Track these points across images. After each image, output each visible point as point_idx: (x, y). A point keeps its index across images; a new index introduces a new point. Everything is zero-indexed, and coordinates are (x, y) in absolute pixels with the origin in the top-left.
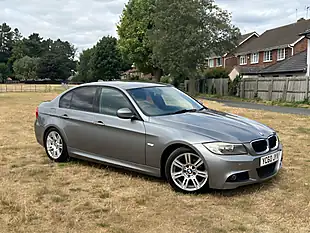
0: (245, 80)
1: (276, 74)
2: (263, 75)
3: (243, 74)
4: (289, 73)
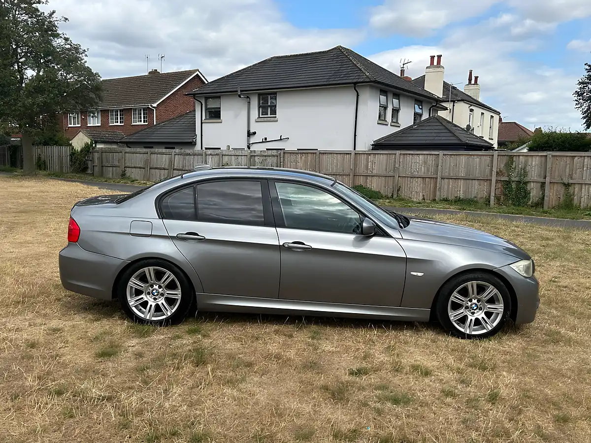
0: (102, 151)
1: (149, 145)
2: (128, 144)
3: (96, 142)
4: (170, 145)
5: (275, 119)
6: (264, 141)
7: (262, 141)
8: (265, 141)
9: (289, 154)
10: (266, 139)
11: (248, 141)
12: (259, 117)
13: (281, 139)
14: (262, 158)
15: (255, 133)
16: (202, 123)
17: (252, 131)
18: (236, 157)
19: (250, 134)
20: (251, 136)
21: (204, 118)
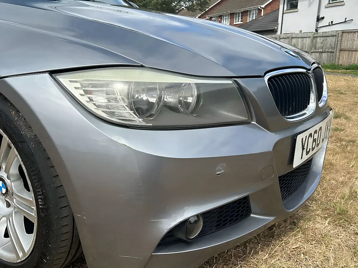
5: (343, 3)
6: (330, 24)
7: (328, 25)
8: (332, 24)
9: (347, 34)
10: (332, 22)
11: (317, 25)
12: (329, 3)
13: (345, 21)
14: (323, 38)
15: (323, 18)
16: (283, 13)
17: (321, 16)
18: (302, 39)
19: (319, 19)
20: (320, 21)
21: (285, 8)
